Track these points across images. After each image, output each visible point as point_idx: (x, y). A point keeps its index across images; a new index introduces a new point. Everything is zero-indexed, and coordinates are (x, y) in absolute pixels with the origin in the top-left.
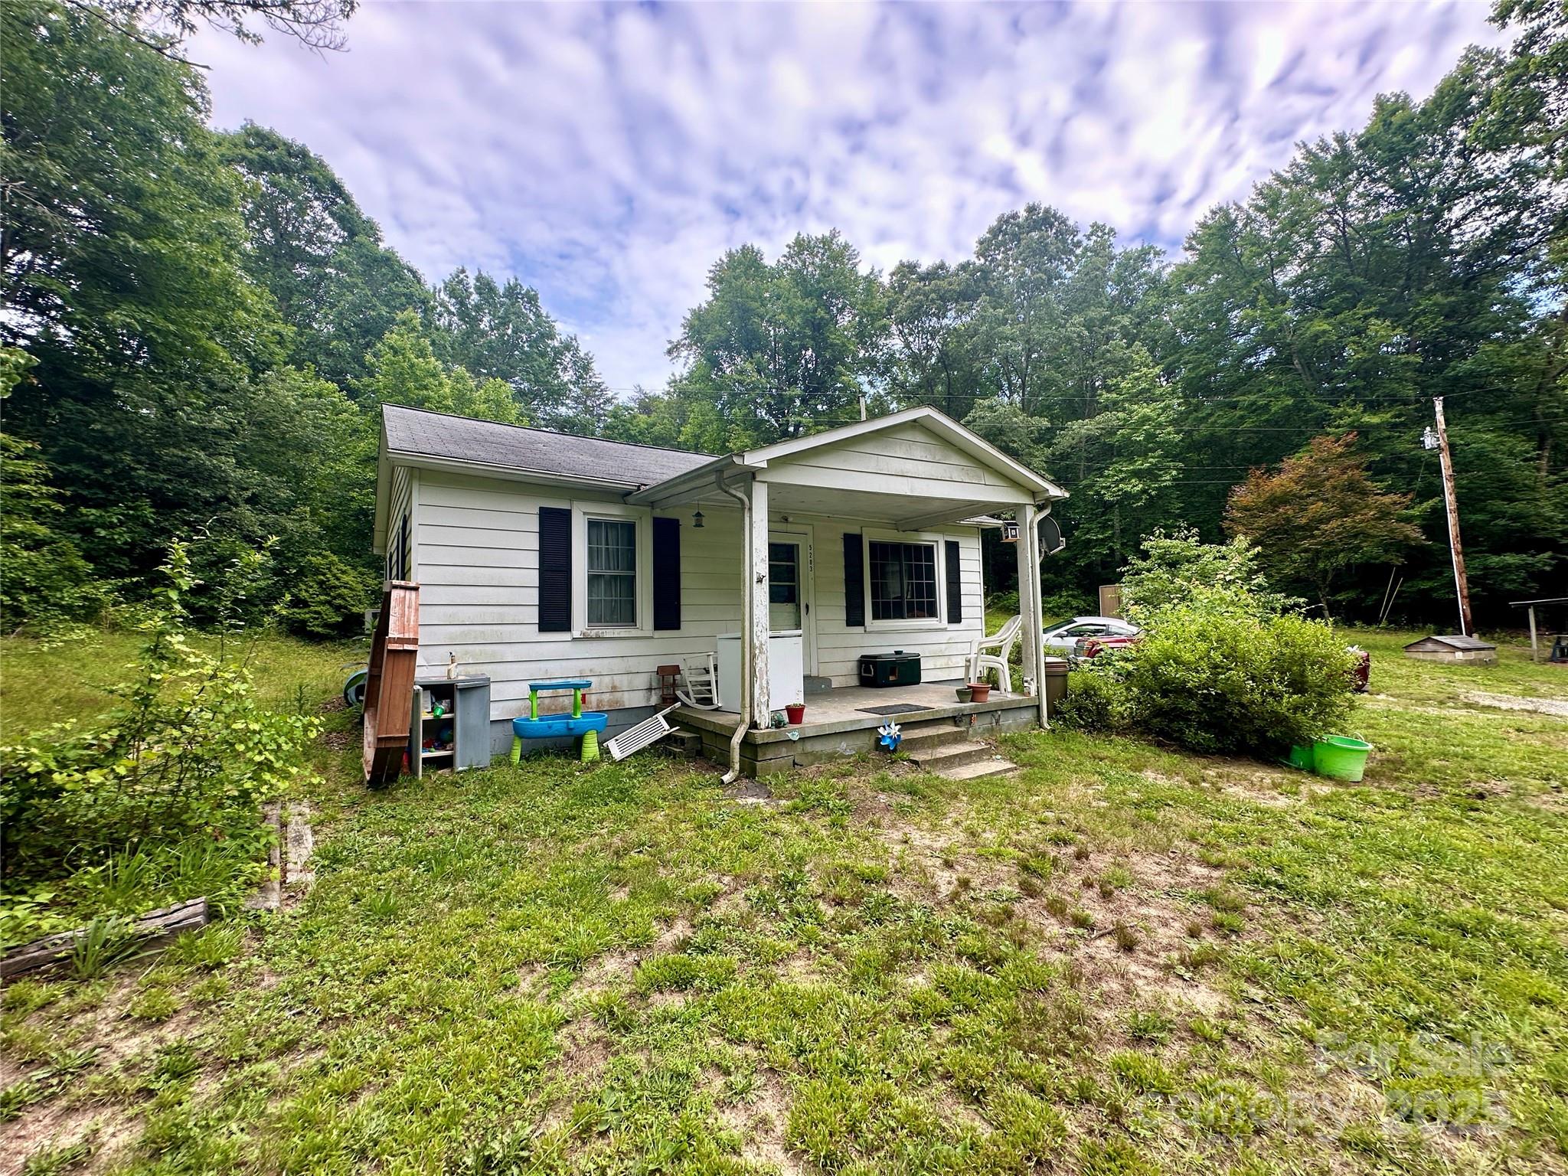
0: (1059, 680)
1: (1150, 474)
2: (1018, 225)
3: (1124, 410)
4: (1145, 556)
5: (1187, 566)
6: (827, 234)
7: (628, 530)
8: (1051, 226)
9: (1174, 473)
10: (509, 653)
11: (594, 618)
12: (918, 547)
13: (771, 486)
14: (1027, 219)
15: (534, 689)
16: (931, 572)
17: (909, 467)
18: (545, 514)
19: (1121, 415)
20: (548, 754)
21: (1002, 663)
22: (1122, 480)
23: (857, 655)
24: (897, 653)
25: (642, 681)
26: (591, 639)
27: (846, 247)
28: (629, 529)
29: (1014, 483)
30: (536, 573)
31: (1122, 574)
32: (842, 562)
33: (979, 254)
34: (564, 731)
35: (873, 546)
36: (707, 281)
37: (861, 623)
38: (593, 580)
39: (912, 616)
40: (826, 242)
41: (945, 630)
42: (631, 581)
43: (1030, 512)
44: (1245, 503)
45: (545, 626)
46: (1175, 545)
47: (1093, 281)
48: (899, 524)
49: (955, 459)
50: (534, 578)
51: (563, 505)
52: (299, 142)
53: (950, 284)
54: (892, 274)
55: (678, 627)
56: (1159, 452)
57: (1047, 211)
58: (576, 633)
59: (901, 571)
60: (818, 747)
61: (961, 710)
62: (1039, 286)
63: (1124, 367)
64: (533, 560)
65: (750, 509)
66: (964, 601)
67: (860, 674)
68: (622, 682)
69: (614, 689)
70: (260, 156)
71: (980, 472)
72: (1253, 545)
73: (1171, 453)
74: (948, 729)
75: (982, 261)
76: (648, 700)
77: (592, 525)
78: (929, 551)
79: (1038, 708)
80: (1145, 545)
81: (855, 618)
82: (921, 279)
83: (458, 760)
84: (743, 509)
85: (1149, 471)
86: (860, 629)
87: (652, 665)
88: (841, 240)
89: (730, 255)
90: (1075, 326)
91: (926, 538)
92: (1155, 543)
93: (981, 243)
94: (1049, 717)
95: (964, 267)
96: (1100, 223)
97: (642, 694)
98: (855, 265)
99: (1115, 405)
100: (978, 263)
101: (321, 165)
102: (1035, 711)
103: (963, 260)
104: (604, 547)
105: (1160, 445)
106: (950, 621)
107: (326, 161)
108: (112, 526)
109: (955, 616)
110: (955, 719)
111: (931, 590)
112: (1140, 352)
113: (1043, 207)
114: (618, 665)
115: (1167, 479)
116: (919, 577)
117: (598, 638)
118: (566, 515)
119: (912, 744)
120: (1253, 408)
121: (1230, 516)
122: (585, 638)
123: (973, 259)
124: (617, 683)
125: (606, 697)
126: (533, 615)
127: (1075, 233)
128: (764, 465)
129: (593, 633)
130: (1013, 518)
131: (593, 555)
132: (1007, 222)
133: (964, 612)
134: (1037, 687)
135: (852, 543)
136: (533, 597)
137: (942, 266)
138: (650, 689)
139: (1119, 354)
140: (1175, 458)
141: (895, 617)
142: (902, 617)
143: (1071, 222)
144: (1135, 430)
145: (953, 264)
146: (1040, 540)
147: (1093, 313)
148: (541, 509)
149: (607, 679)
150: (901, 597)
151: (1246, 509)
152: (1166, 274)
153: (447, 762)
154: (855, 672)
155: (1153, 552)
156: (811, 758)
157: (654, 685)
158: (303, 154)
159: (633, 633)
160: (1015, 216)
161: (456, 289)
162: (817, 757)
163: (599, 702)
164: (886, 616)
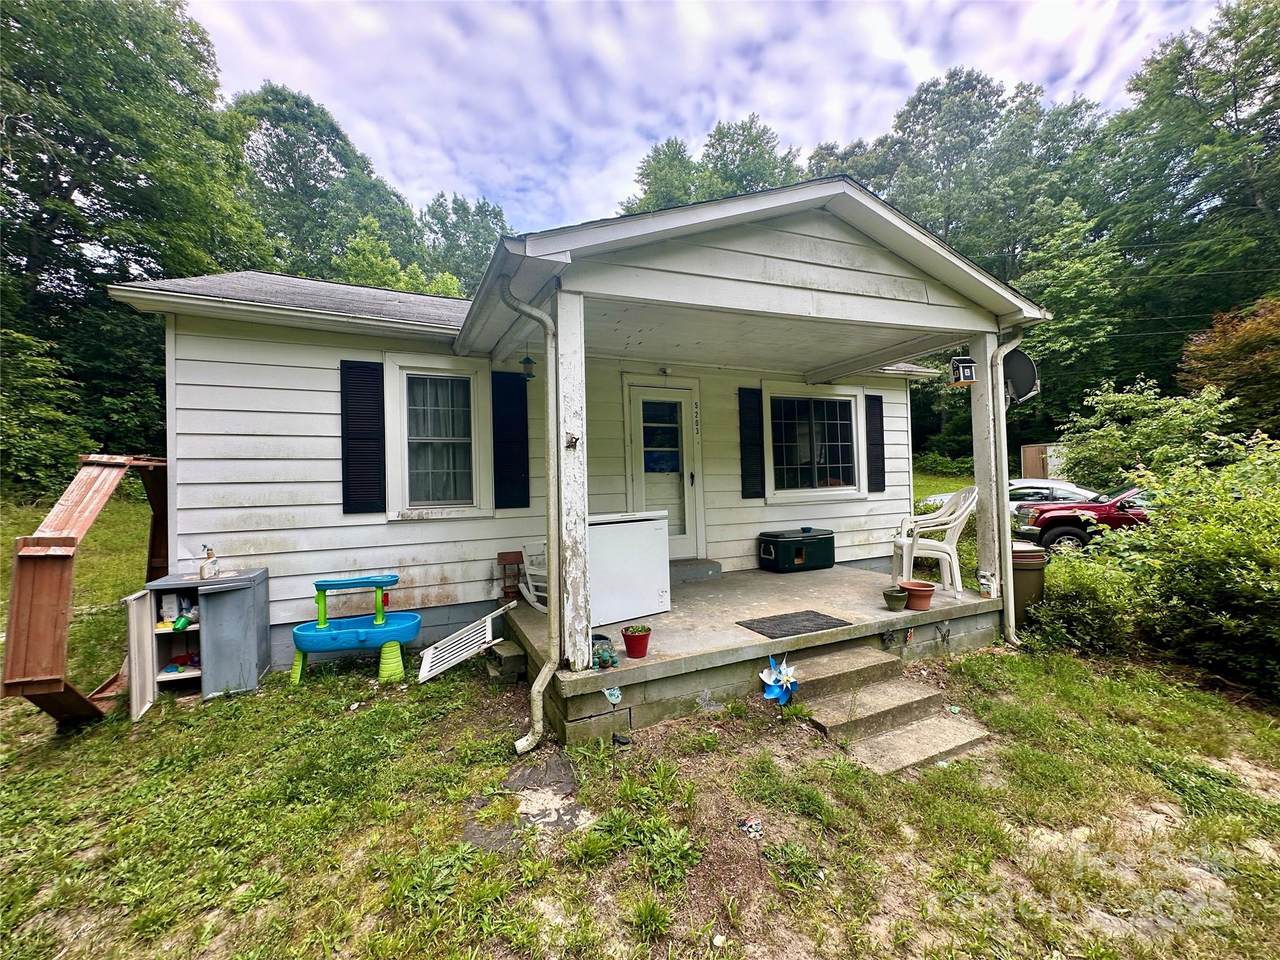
0: (1033, 576)
1: (1082, 331)
2: (938, 93)
3: (1052, 267)
4: (1089, 411)
5: (1145, 421)
6: (746, 120)
7: (460, 388)
8: (974, 88)
9: (1109, 328)
10: (303, 541)
11: (417, 494)
12: (832, 404)
13: (589, 299)
14: (948, 85)
15: (321, 588)
16: (847, 433)
17: (814, 276)
18: (347, 368)
19: (1050, 273)
20: (330, 671)
21: (947, 550)
22: (1049, 339)
23: (755, 532)
24: (805, 530)
25: (480, 571)
26: (412, 521)
27: (765, 131)
28: (462, 387)
29: (969, 301)
30: (338, 442)
31: (1061, 433)
32: (736, 422)
33: (900, 127)
34: (354, 643)
35: (775, 402)
36: (636, 177)
37: (761, 494)
38: (415, 450)
39: (824, 484)
40: (746, 128)
41: (864, 500)
42: (467, 449)
43: (991, 343)
44: (1207, 352)
45: (351, 505)
46: (1127, 399)
47: (1020, 139)
48: (806, 377)
49: (884, 266)
50: (335, 448)
51: (370, 357)
52: (305, 93)
53: (867, 158)
54: (811, 158)
55: (526, 504)
56: (1093, 307)
57: (969, 74)
58: (392, 514)
59: (810, 433)
60: (669, 693)
61: (891, 624)
62: (962, 150)
63: (1052, 224)
64: (334, 426)
65: (555, 335)
66: (888, 465)
67: (758, 555)
68: (456, 572)
69: (444, 581)
70: (274, 108)
71: (920, 286)
72: (1228, 395)
73: (1105, 307)
74: (872, 657)
75: (901, 133)
76: (489, 592)
77: (413, 383)
78: (846, 407)
79: (1002, 613)
80: (1088, 401)
81: (752, 488)
82: (838, 157)
83: (206, 685)
84: (546, 335)
85: (1080, 328)
86: (759, 502)
87: (492, 550)
88: (761, 123)
89: (656, 150)
90: (1000, 186)
91: (841, 392)
92: (1104, 397)
93: (899, 117)
94: (1019, 627)
95: (881, 142)
96: (1027, 83)
97: (480, 586)
98: (774, 147)
99: (1041, 264)
100: (895, 136)
101: (323, 112)
102: (996, 618)
103: (881, 135)
104: (429, 408)
105: (1093, 300)
106: (871, 490)
107: (327, 109)
108: (125, 411)
109: (877, 483)
110: (883, 638)
111: (848, 454)
112: (1071, 207)
113: (965, 70)
114: (448, 552)
115: (1100, 336)
116: (833, 438)
117: (421, 520)
118: (376, 372)
119: (815, 688)
120: (1203, 254)
121: (1185, 367)
122: (404, 521)
123: (892, 132)
124: (448, 574)
125: (434, 591)
126: (336, 493)
127: (999, 92)
128: (567, 259)
129: (415, 514)
130: (966, 352)
131: (415, 419)
132: (927, 91)
133: (889, 479)
134: (1000, 585)
135: (749, 400)
136: (336, 471)
137: (859, 145)
138: (491, 580)
139: (1046, 211)
140: (1110, 314)
141: (802, 487)
142: (812, 486)
143: (994, 84)
144: (1065, 287)
145: (870, 141)
146: (1006, 383)
147: (1019, 173)
148: (343, 363)
149: (435, 570)
150: (811, 463)
151: (1207, 358)
152: (1104, 123)
153: (193, 686)
154: (753, 551)
155: (1099, 407)
156: (657, 710)
157: (497, 574)
158: (308, 103)
159: (468, 512)
160: (935, 84)
161: (437, 212)
162: (666, 708)
163: (425, 597)
164: (793, 485)
